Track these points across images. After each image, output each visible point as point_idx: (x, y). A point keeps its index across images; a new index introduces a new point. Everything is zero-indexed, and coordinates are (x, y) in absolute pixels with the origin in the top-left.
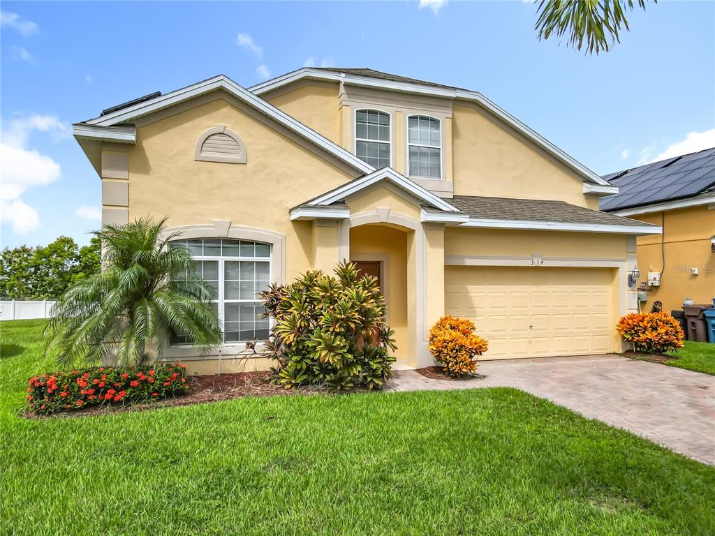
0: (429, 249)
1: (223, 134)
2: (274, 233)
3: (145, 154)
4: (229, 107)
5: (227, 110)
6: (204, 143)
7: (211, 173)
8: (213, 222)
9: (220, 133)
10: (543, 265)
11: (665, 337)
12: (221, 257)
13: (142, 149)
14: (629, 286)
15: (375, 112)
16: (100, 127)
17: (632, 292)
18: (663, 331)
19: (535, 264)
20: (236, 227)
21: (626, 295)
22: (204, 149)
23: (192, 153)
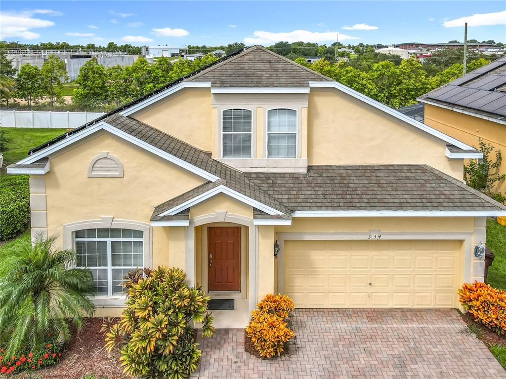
1: (107, 158)
4: (111, 139)
5: (109, 141)
6: (94, 165)
7: (99, 185)
8: (101, 218)
9: (105, 158)
10: (381, 239)
12: (109, 239)
14: (476, 256)
17: (478, 261)
19: (373, 238)
20: (116, 221)
21: (472, 264)
22: (94, 169)
23: (87, 173)
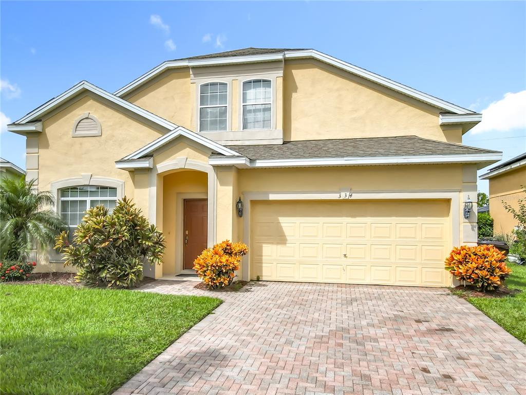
0: (220, 187)
1: (88, 118)
2: (118, 181)
3: (46, 136)
5: (91, 102)
6: (77, 126)
7: (81, 144)
8: (82, 176)
9: (86, 118)
10: (352, 198)
12: (89, 198)
13: (45, 134)
14: (465, 218)
15: (212, 84)
17: (469, 224)
19: (343, 197)
20: (94, 178)
21: (461, 228)
22: (77, 129)
23: (71, 133)
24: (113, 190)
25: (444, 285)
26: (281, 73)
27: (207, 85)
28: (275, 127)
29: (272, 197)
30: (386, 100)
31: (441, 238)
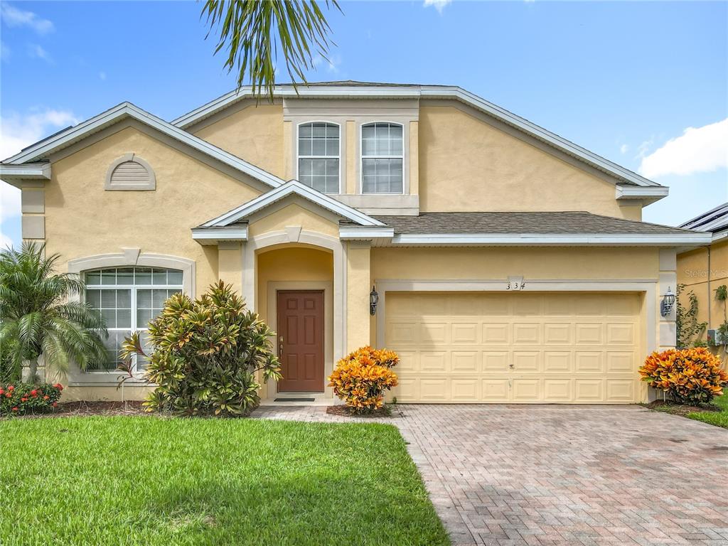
0: (351, 271)
1: (132, 162)
2: (184, 260)
3: (59, 187)
4: (138, 134)
5: (136, 137)
6: (113, 172)
7: (121, 201)
8: (123, 251)
9: (129, 161)
10: (525, 289)
11: (693, 381)
12: (134, 286)
13: (56, 183)
14: (663, 315)
15: (321, 125)
16: (16, 165)
17: (667, 323)
18: (691, 372)
19: (513, 288)
20: (145, 255)
21: (658, 328)
22: (113, 178)
23: (103, 184)
24: (177, 273)
25: (633, 401)
26: (415, 116)
27: (308, 126)
28: (408, 191)
29: (418, 287)
30: (550, 163)
31: (630, 342)
